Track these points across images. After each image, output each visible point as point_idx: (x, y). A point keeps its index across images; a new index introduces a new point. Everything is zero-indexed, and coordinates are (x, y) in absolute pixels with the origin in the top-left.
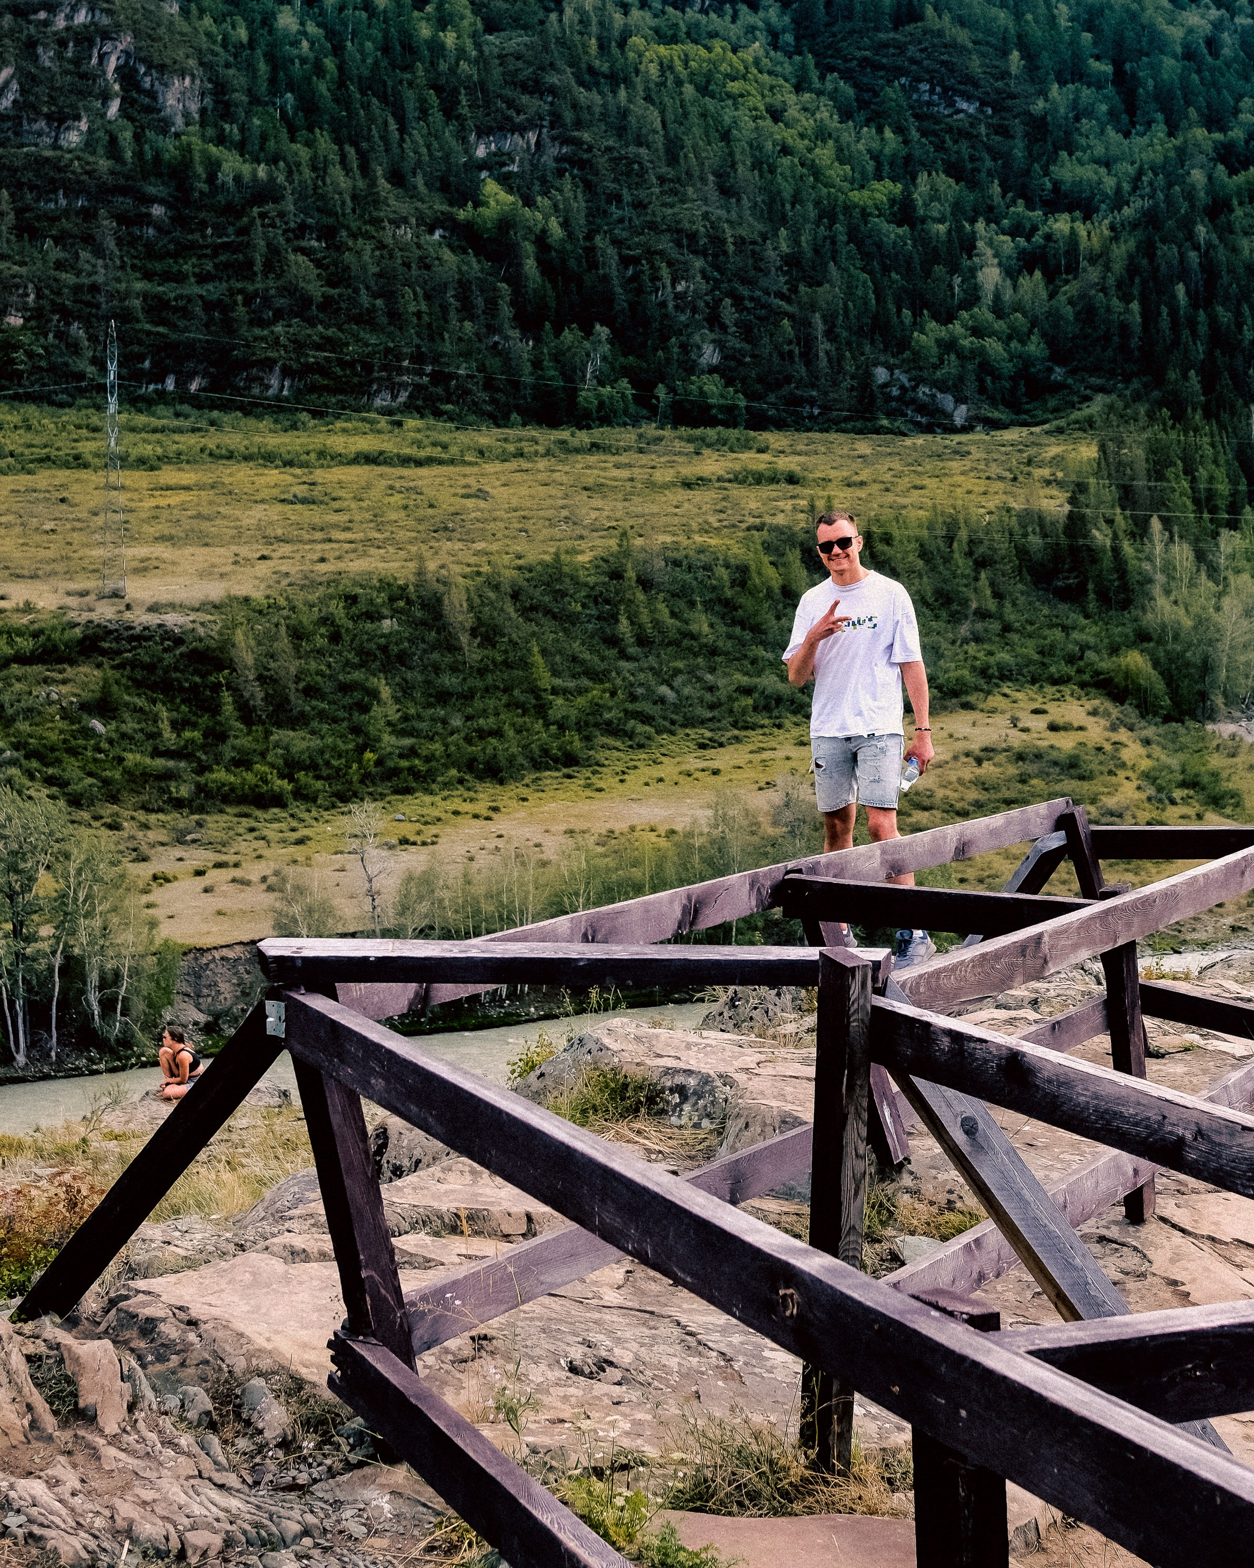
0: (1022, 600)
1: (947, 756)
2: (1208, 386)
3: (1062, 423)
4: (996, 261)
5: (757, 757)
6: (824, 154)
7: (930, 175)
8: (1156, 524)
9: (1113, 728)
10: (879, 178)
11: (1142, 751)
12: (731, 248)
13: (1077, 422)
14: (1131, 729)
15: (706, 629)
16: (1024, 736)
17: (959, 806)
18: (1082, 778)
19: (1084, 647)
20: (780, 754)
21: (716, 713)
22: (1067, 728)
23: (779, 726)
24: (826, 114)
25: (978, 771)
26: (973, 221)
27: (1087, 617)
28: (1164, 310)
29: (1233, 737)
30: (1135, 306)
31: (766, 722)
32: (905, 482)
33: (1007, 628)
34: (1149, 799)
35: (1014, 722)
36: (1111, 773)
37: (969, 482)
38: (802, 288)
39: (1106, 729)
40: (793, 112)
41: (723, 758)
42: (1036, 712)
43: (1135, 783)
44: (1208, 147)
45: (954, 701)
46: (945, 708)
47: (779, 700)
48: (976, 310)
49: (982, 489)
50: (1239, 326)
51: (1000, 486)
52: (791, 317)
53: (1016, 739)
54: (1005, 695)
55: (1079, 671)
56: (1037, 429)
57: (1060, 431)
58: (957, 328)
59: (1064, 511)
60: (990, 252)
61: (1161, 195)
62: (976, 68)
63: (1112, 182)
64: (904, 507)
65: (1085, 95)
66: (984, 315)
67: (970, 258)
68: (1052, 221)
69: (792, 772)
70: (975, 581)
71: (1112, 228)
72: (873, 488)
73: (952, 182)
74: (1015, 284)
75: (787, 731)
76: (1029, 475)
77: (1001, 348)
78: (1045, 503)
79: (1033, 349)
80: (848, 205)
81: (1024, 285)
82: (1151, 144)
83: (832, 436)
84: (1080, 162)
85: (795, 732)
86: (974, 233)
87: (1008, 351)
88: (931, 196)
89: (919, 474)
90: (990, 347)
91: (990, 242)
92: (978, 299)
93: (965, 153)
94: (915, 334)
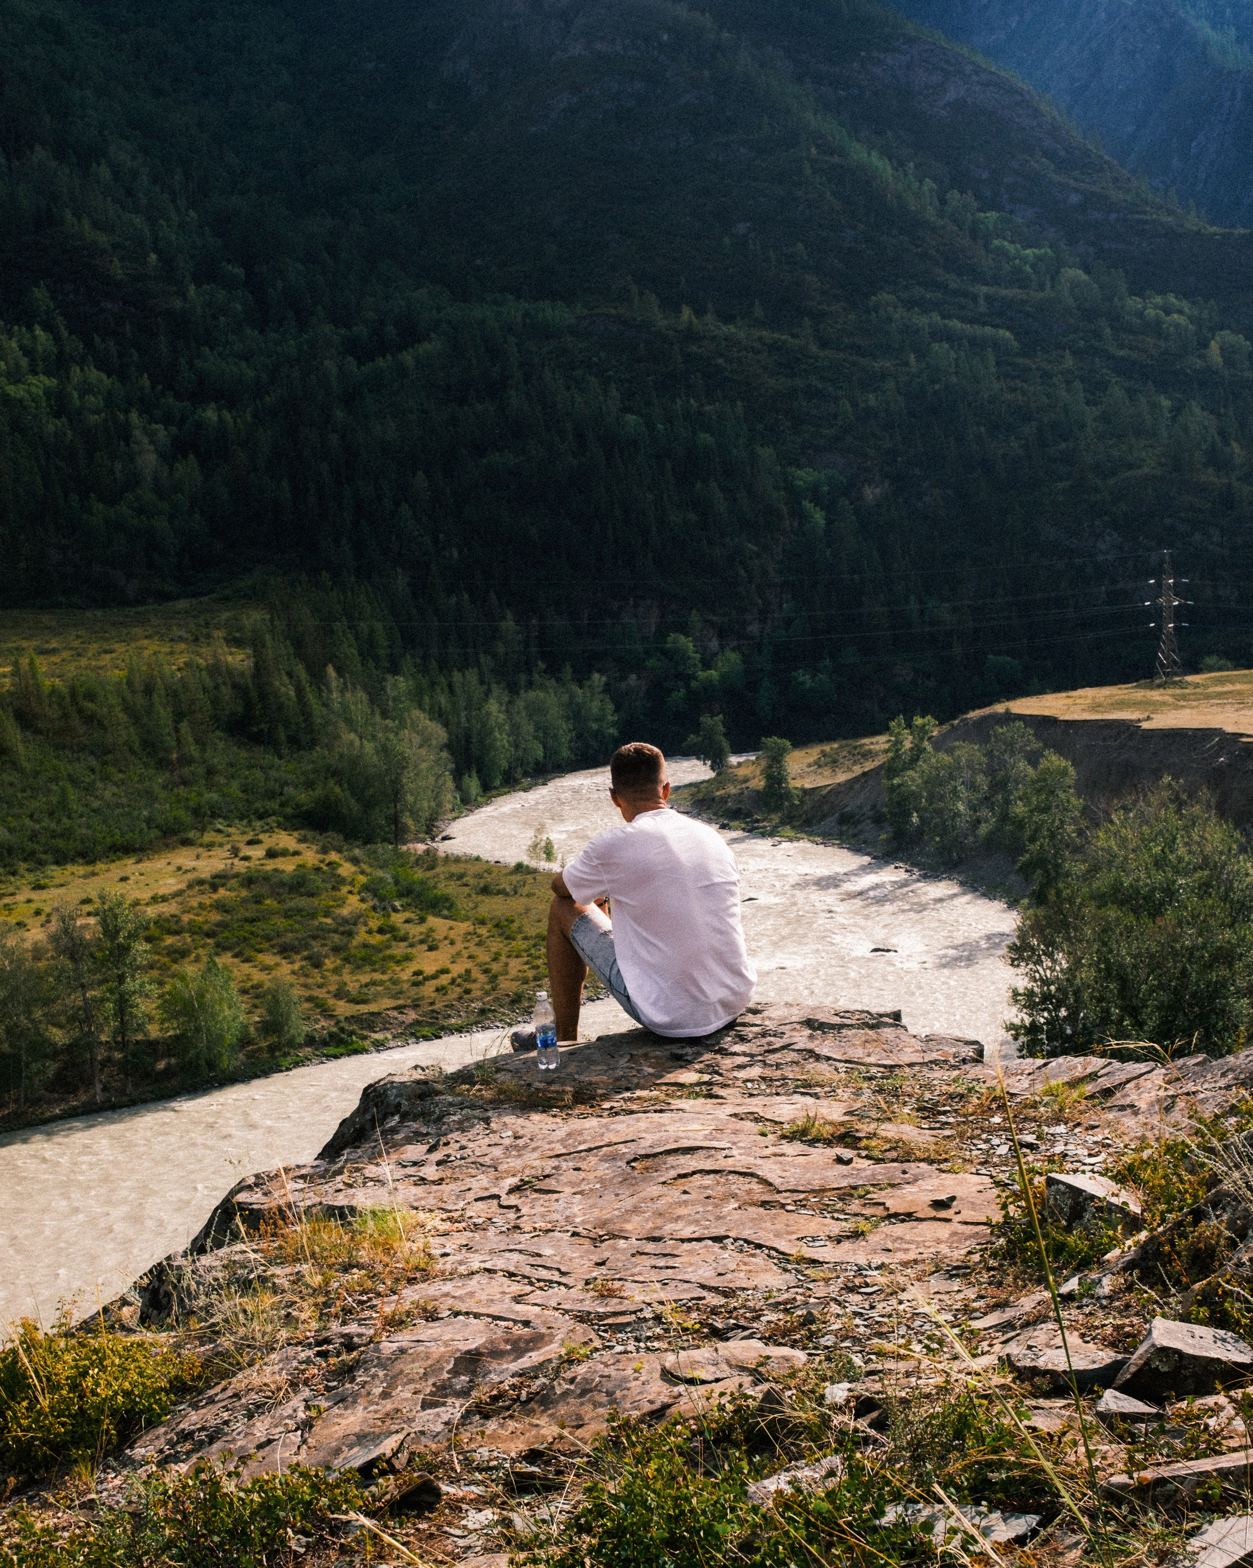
0: (221, 745)
1: (183, 886)
2: (359, 553)
3: (226, 592)
7: (82, 370)
8: (331, 671)
9: (324, 851)
10: (34, 372)
11: (354, 869)
13: (241, 590)
14: (339, 851)
16: (247, 864)
17: (206, 927)
18: (312, 895)
19: (284, 783)
20: (21, 898)
22: (284, 853)
23: (14, 874)
25: (215, 896)
26: (127, 412)
27: (280, 758)
28: (312, 486)
29: (427, 852)
30: (285, 483)
32: (94, 647)
33: (211, 772)
34: (374, 908)
35: (235, 851)
36: (334, 888)
37: (153, 646)
39: (318, 852)
42: (250, 843)
43: (358, 897)
44: (337, 341)
45: (175, 839)
46: (167, 846)
47: (10, 851)
48: (140, 492)
49: (167, 650)
50: (380, 498)
51: (182, 646)
53: (241, 866)
54: (219, 831)
55: (282, 805)
56: (206, 599)
57: (227, 599)
58: (124, 509)
59: (248, 664)
60: (146, 440)
61: (299, 386)
62: (117, 269)
63: (252, 374)
64: (100, 668)
65: (220, 295)
66: (150, 497)
67: (128, 444)
68: (200, 411)
69: (38, 913)
70: (177, 730)
71: (255, 416)
72: (66, 654)
73: (104, 376)
74: (171, 467)
75: (23, 877)
76: (209, 636)
77: (167, 526)
78: (230, 658)
79: (196, 526)
80: (6, 399)
81: (180, 469)
82: (285, 340)
83: (15, 612)
84: (221, 356)
85: (31, 877)
86: (128, 422)
87: (173, 528)
88: (86, 389)
89: (107, 640)
90: (156, 524)
91: (145, 431)
92: (138, 482)
93: (113, 349)
94: (84, 516)
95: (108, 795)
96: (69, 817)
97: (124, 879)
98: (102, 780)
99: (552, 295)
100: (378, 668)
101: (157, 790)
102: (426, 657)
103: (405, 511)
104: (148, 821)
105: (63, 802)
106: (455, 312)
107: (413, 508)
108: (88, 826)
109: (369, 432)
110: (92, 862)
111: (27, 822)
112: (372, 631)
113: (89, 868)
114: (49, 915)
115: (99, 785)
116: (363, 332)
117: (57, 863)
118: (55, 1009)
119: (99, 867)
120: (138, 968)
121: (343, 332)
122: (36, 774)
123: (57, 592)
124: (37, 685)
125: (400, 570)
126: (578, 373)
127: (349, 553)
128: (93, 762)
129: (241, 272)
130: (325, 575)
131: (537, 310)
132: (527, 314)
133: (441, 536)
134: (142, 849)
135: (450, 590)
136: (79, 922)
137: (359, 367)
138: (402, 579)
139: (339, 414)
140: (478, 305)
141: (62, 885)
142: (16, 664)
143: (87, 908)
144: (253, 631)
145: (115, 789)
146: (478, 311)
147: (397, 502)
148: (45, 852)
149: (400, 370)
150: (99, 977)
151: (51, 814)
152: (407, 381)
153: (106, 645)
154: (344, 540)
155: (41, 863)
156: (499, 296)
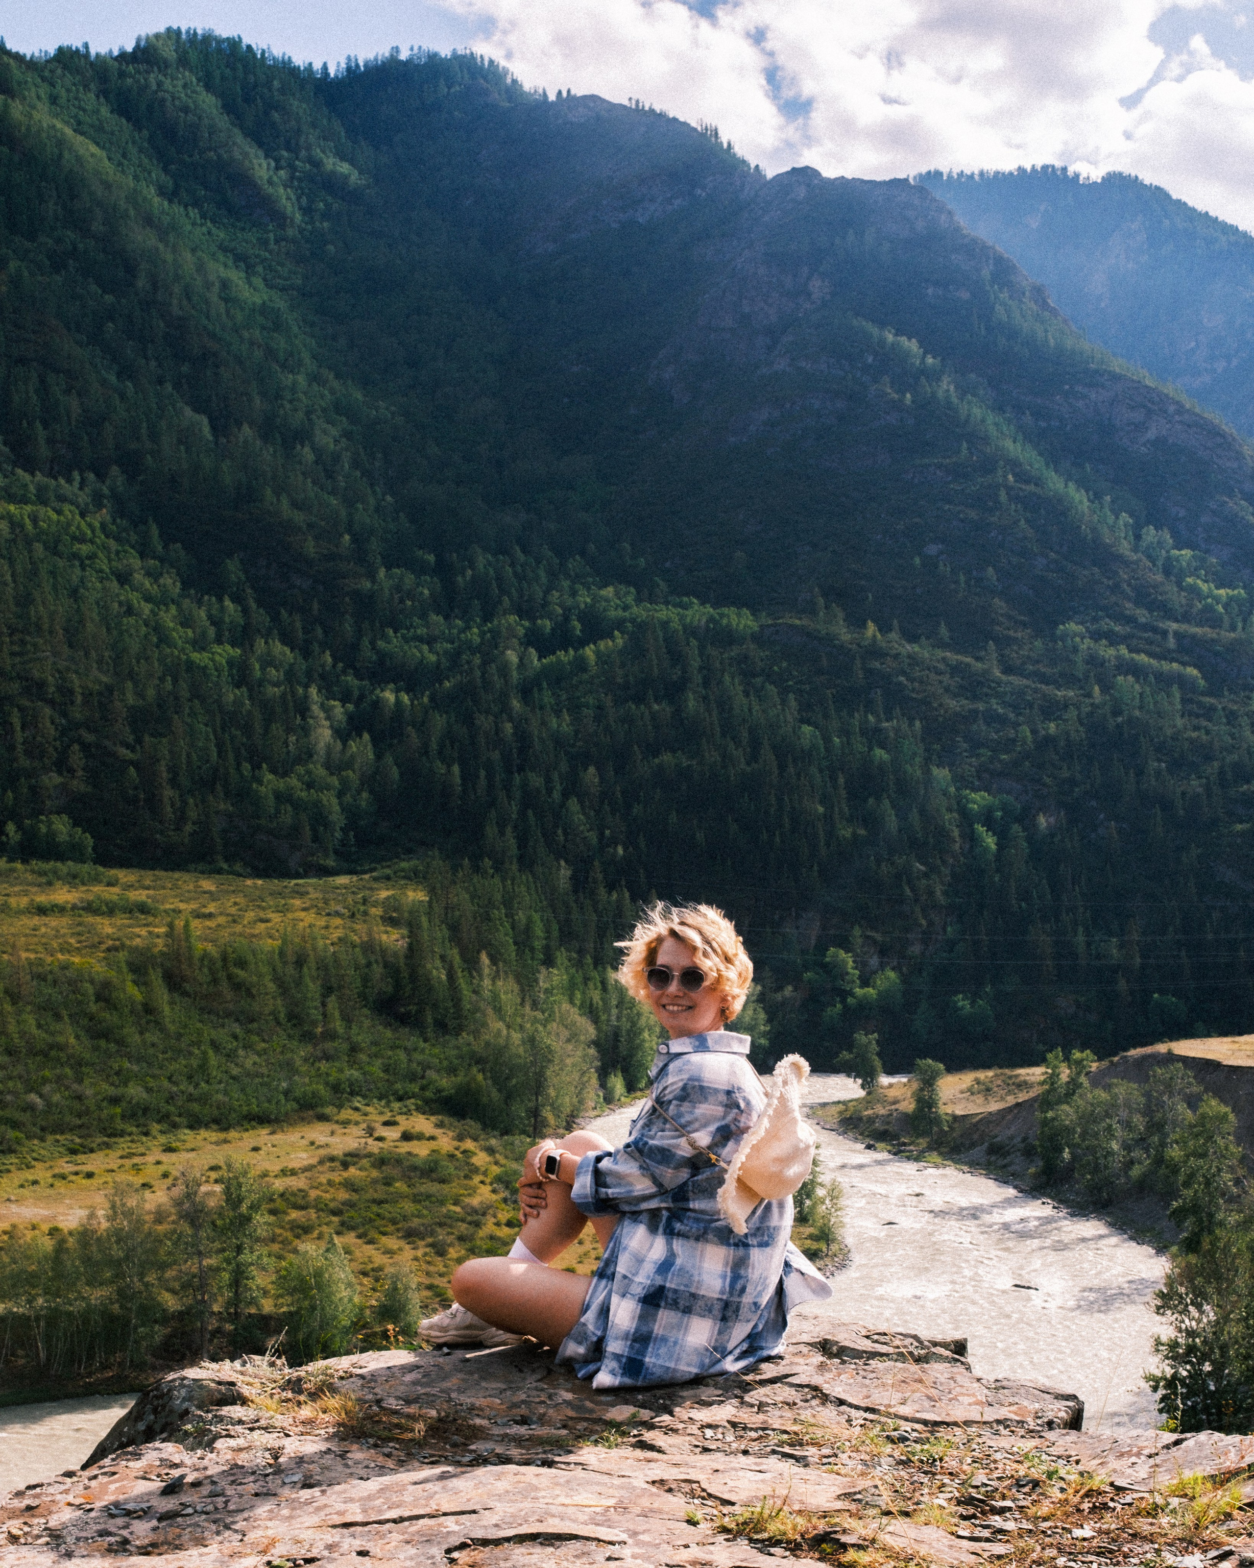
0: (367, 1023)
1: (314, 1161)
2: (522, 842)
3: (388, 871)
5: (128, 1163)
6: (168, 618)
7: (266, 642)
8: (485, 959)
9: (460, 1138)
10: (219, 641)
11: (488, 1159)
12: (79, 700)
13: (403, 870)
14: (475, 1139)
15: (72, 1040)
16: (381, 1144)
17: (332, 1205)
18: (443, 1181)
19: (426, 1067)
20: (151, 1159)
21: (85, 1120)
22: (420, 1137)
23: (146, 1134)
24: (171, 582)
25: (345, 1174)
26: (307, 686)
27: (426, 1040)
28: (483, 773)
30: (456, 769)
31: (134, 1129)
32: (250, 915)
33: (354, 1049)
34: (505, 1200)
35: (370, 1131)
36: (466, 1177)
37: (309, 918)
38: (146, 738)
39: (453, 1139)
40: (138, 577)
41: (96, 1162)
42: (386, 1124)
43: (489, 1188)
44: (521, 631)
45: (311, 1113)
46: (303, 1119)
47: (146, 1110)
48: (311, 766)
49: (323, 924)
50: (550, 791)
51: (338, 921)
52: (136, 765)
53: (374, 1147)
54: (357, 1109)
55: (423, 1088)
56: (367, 876)
57: (388, 878)
58: (294, 781)
59: (402, 944)
60: (322, 715)
61: (478, 673)
62: (310, 548)
63: (433, 658)
64: (254, 936)
65: (409, 579)
66: (320, 772)
67: (304, 718)
68: (378, 691)
69: (165, 1175)
70: (324, 1005)
71: (432, 699)
72: (221, 920)
73: (287, 650)
74: (344, 744)
75: (155, 1138)
76: (365, 913)
77: (334, 801)
78: (384, 937)
79: (364, 804)
80: (190, 666)
81: (353, 746)
82: (468, 628)
83: (177, 875)
84: (406, 640)
85: (163, 1139)
86: (306, 697)
87: (340, 804)
88: (268, 661)
89: (264, 909)
90: (325, 799)
91: (322, 706)
92: (311, 756)
93: (298, 625)
94: (254, 786)
95: (249, 1063)
96: (207, 1082)
97: (256, 1149)
98: (245, 1047)
99: (739, 602)
100: (532, 959)
101: (298, 1062)
102: (581, 952)
103: (573, 804)
104: (286, 1093)
105: (203, 1067)
106: (640, 612)
107: (581, 802)
108: (226, 1093)
109: (544, 723)
110: (226, 1129)
111: (166, 1083)
112: (530, 920)
113: (222, 1136)
114: (176, 1179)
115: (241, 1052)
116: (547, 625)
117: (191, 1127)
118: (170, 1274)
119: (233, 1134)
120: (258, 1240)
121: (527, 624)
122: (179, 1036)
123: (219, 857)
124: (190, 948)
125: (563, 863)
126: (758, 680)
127: (513, 841)
128: (237, 1029)
129: (431, 558)
130: (487, 862)
131: (722, 616)
132: (711, 619)
133: (607, 832)
134: (277, 1121)
135: (611, 887)
136: (204, 1189)
137: (539, 659)
138: (564, 872)
139: (516, 704)
140: (663, 607)
141: (193, 1150)
142: (171, 926)
143: (214, 1175)
144: (410, 912)
145: (256, 1058)
146: (663, 613)
147: (565, 795)
148: (180, 1115)
149: (581, 665)
150: (217, 1245)
151: (190, 1077)
152: (585, 676)
153: (262, 915)
154: (509, 830)
155: (175, 1126)
156: (685, 599)
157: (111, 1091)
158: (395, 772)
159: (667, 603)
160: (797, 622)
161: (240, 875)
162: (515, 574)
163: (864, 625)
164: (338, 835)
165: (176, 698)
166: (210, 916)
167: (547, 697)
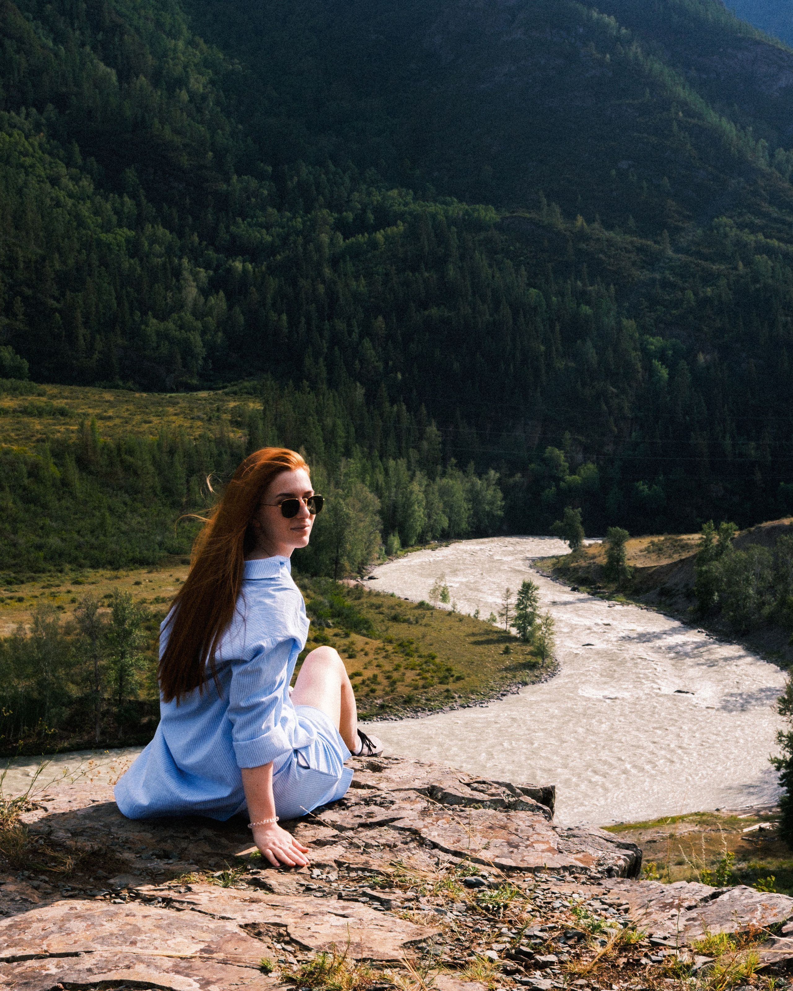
2: (330, 369)
3: (235, 388)
4: (195, 284)
5: (47, 591)
6: (85, 209)
7: (153, 227)
10: (120, 226)
12: (22, 266)
13: (246, 388)
15: (10, 504)
20: (63, 589)
21: (17, 561)
23: (61, 571)
24: (87, 184)
26: (180, 258)
28: (303, 320)
29: (357, 586)
30: (284, 317)
31: (52, 568)
32: (138, 418)
37: (179, 421)
38: (68, 293)
40: (64, 180)
41: (25, 591)
44: (331, 221)
45: (177, 557)
46: (171, 562)
47: (60, 555)
48: (183, 314)
49: (189, 425)
50: (350, 333)
51: (199, 423)
52: (60, 312)
56: (220, 392)
57: (235, 393)
58: (171, 325)
59: (244, 440)
60: (191, 278)
61: (300, 249)
62: (185, 161)
63: (269, 239)
64: (140, 433)
65: (254, 183)
66: (188, 317)
67: (178, 281)
68: (231, 261)
69: (73, 601)
70: (188, 481)
71: (268, 268)
72: (117, 421)
73: (167, 232)
74: (206, 300)
75: (67, 574)
76: (219, 418)
77: (199, 339)
78: (232, 435)
79: (219, 341)
80: (99, 242)
81: (212, 300)
82: (294, 217)
83: (87, 389)
84: (249, 225)
85: (72, 575)
86: (180, 265)
87: (202, 341)
88: (153, 240)
89: (147, 414)
90: (192, 337)
91: (191, 272)
92: (182, 307)
93: (175, 215)
94: (143, 327)
95: (134, 522)
96: (105, 535)
97: (138, 583)
98: (131, 512)
99: (486, 201)
100: (336, 452)
101: (169, 522)
102: (371, 447)
103: (367, 343)
104: (161, 544)
105: (102, 525)
106: (415, 207)
107: (372, 340)
108: (117, 543)
109: (347, 285)
110: (117, 569)
111: (76, 536)
112: (334, 425)
113: (114, 573)
114: (80, 604)
115: (129, 515)
116: (350, 216)
117: (93, 567)
118: (75, 670)
119: (122, 572)
120: (137, 648)
121: (336, 215)
122: (86, 502)
123: (117, 377)
124: (95, 441)
125: (358, 384)
126: (499, 257)
127: (324, 369)
128: (127, 499)
129: (270, 169)
130: (306, 383)
131: (474, 210)
132: (467, 213)
133: (391, 363)
134: (153, 563)
135: (393, 401)
136: (100, 611)
137: (344, 240)
138: (359, 392)
139: (327, 272)
140: (432, 203)
141: (93, 583)
142: (82, 425)
143: (106, 602)
144: (250, 417)
145: (140, 519)
146: (432, 208)
147: (361, 337)
148: (85, 558)
149: (374, 245)
150: (107, 651)
151: (92, 532)
152: (377, 253)
153: (146, 418)
154: (321, 360)
155: (81, 566)
156: (448, 199)
157: (37, 540)
158: (242, 319)
159: (435, 201)
160: (528, 215)
161: (131, 390)
162: (329, 180)
163: (575, 218)
164: (200, 362)
165: (89, 265)
166: (110, 418)
167: (350, 267)
